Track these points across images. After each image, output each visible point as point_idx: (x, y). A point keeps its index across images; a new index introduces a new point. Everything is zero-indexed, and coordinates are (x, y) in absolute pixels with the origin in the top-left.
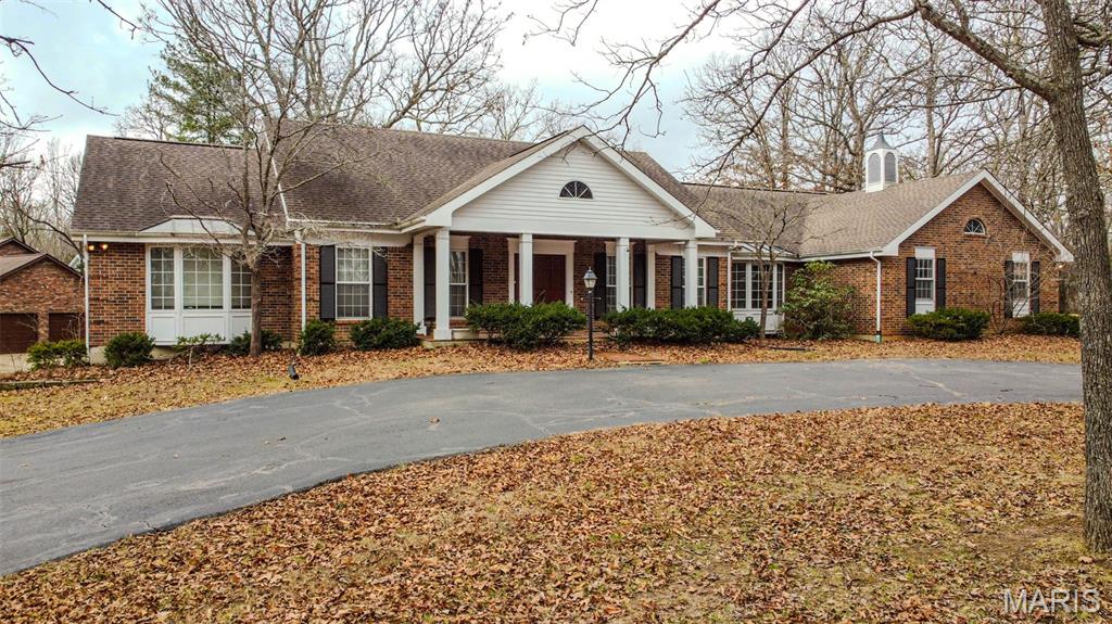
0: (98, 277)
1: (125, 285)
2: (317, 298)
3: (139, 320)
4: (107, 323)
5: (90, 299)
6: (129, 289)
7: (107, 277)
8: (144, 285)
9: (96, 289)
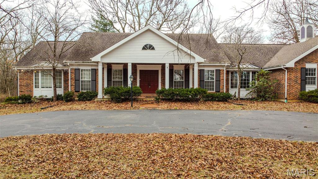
0: (21, 79)
1: (28, 81)
2: (74, 85)
3: (31, 91)
4: (24, 92)
5: (19, 85)
6: (29, 82)
7: (23, 79)
8: (33, 81)
9: (21, 82)
